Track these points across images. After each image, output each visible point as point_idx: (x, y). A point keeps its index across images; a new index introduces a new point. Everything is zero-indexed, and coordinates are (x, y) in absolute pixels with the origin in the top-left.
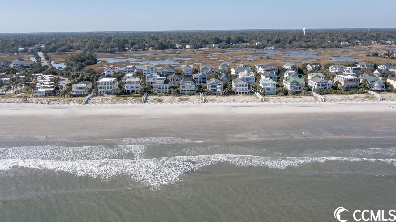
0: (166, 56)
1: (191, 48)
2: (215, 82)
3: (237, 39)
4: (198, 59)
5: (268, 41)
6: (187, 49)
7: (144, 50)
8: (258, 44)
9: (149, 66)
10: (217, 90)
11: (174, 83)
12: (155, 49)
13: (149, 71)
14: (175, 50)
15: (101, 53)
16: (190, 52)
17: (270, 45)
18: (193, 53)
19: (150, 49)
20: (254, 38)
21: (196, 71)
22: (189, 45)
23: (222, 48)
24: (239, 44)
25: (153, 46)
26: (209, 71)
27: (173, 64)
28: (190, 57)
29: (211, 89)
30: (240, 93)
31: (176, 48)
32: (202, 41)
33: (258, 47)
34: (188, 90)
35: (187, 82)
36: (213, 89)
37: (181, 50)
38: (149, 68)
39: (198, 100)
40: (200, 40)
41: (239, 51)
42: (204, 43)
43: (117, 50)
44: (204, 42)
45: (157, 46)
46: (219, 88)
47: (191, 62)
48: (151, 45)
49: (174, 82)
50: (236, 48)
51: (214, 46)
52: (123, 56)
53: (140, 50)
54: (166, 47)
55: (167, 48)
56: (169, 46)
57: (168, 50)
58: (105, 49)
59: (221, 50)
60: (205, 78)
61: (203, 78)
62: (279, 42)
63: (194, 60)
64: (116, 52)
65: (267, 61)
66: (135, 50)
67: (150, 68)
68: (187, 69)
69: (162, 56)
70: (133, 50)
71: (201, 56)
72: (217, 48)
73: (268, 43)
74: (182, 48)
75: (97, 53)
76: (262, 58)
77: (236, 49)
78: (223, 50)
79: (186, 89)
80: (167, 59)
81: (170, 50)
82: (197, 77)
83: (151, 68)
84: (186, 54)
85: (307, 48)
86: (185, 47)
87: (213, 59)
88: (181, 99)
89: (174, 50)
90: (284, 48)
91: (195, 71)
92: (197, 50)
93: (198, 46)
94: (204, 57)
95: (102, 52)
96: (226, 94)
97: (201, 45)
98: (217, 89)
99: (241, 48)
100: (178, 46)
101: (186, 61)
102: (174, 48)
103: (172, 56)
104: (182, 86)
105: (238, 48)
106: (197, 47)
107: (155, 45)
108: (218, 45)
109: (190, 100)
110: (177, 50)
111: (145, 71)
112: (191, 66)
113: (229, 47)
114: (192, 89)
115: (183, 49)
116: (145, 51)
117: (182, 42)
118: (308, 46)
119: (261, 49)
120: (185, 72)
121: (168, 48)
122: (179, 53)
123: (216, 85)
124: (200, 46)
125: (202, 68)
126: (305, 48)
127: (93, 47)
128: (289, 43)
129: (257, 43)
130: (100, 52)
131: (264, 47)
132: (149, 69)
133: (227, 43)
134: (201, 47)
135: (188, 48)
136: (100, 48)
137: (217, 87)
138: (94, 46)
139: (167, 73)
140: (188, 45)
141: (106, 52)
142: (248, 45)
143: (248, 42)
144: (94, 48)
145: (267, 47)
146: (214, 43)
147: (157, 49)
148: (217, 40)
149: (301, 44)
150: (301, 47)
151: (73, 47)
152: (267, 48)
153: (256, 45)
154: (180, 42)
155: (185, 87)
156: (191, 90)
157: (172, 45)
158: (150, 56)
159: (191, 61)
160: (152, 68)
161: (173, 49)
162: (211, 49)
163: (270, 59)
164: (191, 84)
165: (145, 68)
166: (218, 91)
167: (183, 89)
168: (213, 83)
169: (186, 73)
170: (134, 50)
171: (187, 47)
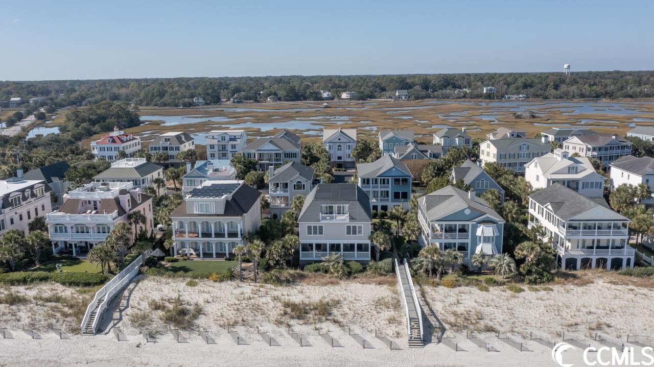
0: (297, 112)
1: (350, 99)
2: (468, 212)
3: (442, 82)
4: (367, 118)
5: (509, 85)
6: (343, 99)
7: (256, 101)
8: (487, 90)
9: (226, 133)
10: (474, 245)
11: (286, 198)
12: (279, 99)
13: (224, 147)
14: (319, 101)
15: (167, 108)
16: (349, 105)
17: (514, 91)
18: (355, 106)
19: (269, 99)
20: (477, 79)
21: (366, 151)
22: (348, 92)
23: (415, 97)
24: (448, 91)
25: (275, 94)
26: (409, 150)
27: (309, 130)
28: (348, 114)
29: (444, 241)
30: (586, 263)
31: (321, 99)
32: (373, 85)
33: (489, 96)
34: (335, 248)
35: (330, 211)
36: (458, 241)
37: (331, 101)
38: (223, 139)
39: (391, 321)
40: (370, 84)
41: (453, 104)
42: (378, 89)
43: (201, 100)
44: (376, 87)
45: (282, 93)
46: (487, 240)
47: (352, 124)
48: (270, 91)
49: (287, 194)
50: (444, 98)
51: (397, 94)
52: (206, 113)
53: (247, 102)
54: (302, 96)
55: (302, 98)
56: (308, 93)
57: (304, 101)
58: (175, 99)
59: (412, 102)
60: (405, 181)
61: (397, 181)
62: (531, 86)
63: (358, 120)
64: (198, 105)
65: (532, 123)
66: (238, 102)
67: (227, 138)
68: (337, 143)
69: (288, 112)
70: (234, 102)
71: (373, 112)
72: (403, 98)
73: (510, 89)
74: (333, 99)
75: (160, 107)
76: (518, 117)
77: (445, 100)
78: (417, 101)
79: (328, 242)
80: (297, 118)
81: (309, 102)
82: (375, 177)
83: (231, 140)
84: (341, 109)
85: (596, 97)
86: (339, 97)
87: (403, 119)
88: (294, 307)
89: (316, 101)
90: (546, 98)
91: (363, 150)
92: (363, 101)
93: (366, 93)
94: (379, 114)
95: (169, 105)
96: (529, 272)
97: (372, 92)
98: (475, 241)
99: (453, 99)
100: (325, 95)
101: (339, 123)
102: (318, 98)
103: (309, 113)
104: (309, 228)
105: (448, 98)
106: (363, 97)
107: (278, 93)
108: (405, 92)
109: (344, 315)
110: (324, 101)
111: (212, 147)
112: (352, 133)
113: (429, 97)
114: (355, 240)
115: (336, 100)
116: (259, 104)
117: (332, 87)
118: (597, 94)
119: (497, 100)
120: (331, 152)
121: (305, 99)
122: (326, 107)
123: (470, 223)
124: (370, 94)
125: (386, 141)
126: (591, 97)
127: (153, 95)
128: (554, 88)
129: (485, 89)
130: (165, 105)
131: (503, 96)
132: (224, 143)
133: (424, 89)
134: (372, 97)
135: (345, 99)
136: (166, 99)
137: (479, 233)
138: (157, 93)
139: (274, 157)
140: (344, 91)
141: (176, 106)
142: (468, 92)
143: (465, 87)
144: (156, 97)
145: (509, 96)
146: (398, 89)
147: (282, 99)
148: (403, 84)
149: (581, 90)
150: (582, 96)
151: (119, 95)
152: (509, 98)
153: (485, 92)
154: (329, 88)
155: (321, 233)
156: (350, 248)
157: (314, 93)
158: (262, 112)
159: (351, 122)
160: (233, 139)
161: (314, 100)
162: (393, 100)
163: (539, 119)
164: (352, 218)
165: (213, 138)
166: (483, 256)
167: (314, 240)
168: (458, 216)
169: (335, 154)
170: (236, 100)
171: (344, 95)
